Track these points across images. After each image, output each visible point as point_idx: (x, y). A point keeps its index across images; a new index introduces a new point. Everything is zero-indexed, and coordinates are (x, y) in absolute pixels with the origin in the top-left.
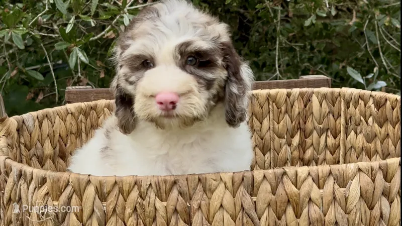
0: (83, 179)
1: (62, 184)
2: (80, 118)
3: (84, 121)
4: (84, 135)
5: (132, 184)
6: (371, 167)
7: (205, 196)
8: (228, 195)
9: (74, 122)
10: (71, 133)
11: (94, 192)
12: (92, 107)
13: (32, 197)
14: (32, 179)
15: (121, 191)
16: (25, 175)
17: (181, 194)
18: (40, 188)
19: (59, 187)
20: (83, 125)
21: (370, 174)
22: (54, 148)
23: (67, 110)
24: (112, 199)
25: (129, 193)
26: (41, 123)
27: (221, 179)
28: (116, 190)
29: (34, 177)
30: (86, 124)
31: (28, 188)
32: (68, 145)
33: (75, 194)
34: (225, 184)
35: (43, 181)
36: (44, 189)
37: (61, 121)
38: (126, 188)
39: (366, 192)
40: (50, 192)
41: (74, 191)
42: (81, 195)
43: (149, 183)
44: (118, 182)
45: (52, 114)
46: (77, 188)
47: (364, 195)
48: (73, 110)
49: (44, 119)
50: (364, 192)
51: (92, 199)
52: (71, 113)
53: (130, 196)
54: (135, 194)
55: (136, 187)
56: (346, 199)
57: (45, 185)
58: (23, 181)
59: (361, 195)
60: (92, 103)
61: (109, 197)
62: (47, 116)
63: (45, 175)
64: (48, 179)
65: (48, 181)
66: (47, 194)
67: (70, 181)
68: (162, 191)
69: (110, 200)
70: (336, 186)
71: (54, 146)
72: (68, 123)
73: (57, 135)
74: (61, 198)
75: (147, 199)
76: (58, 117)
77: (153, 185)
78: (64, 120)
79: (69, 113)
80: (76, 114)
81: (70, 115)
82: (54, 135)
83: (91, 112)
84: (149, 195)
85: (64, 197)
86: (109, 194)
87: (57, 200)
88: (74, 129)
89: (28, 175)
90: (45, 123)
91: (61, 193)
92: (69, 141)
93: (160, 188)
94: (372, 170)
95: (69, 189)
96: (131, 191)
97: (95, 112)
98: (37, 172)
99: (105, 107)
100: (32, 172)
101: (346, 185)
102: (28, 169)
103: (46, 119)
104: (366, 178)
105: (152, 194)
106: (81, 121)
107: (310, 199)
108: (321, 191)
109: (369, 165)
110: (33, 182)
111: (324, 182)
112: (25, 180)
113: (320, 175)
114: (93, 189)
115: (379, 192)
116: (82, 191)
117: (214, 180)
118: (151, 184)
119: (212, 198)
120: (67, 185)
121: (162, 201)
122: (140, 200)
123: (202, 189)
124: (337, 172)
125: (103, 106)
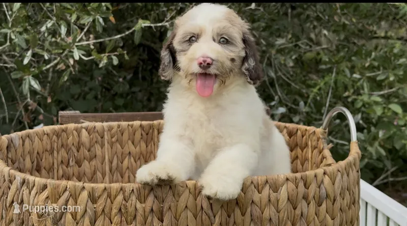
0: (79, 186)
1: (61, 189)
2: (53, 139)
3: (56, 140)
4: (55, 152)
5: (119, 190)
6: (296, 177)
7: (174, 199)
8: (191, 198)
9: (49, 142)
10: (46, 151)
11: (87, 197)
12: (63, 130)
13: (34, 200)
14: (34, 185)
15: (109, 196)
16: (28, 183)
17: (156, 198)
18: (41, 193)
19: (58, 192)
20: (56, 144)
21: (294, 182)
22: (32, 163)
23: (44, 131)
24: (101, 202)
25: (116, 196)
26: (24, 141)
27: (187, 186)
28: (105, 195)
29: (36, 184)
30: (58, 143)
31: (30, 193)
32: (43, 160)
33: (71, 198)
34: (189, 190)
35: (45, 187)
36: (45, 194)
37: (39, 140)
38: (113, 193)
39: (292, 196)
40: (50, 196)
41: (71, 195)
42: (76, 198)
43: (132, 189)
44: (107, 188)
45: (32, 134)
46: (73, 193)
47: (290, 199)
48: (49, 132)
49: (26, 138)
50: (290, 197)
51: (85, 202)
52: (47, 134)
53: (117, 199)
54: (120, 197)
55: (121, 192)
56: (278, 201)
57: (46, 190)
58: (26, 187)
59: (288, 199)
60: (63, 126)
61: (99, 200)
62: (28, 136)
63: (46, 182)
64: (48, 186)
65: (48, 187)
66: (47, 198)
67: (68, 187)
68: (141, 195)
69: (100, 203)
70: (271, 191)
71: (33, 161)
72: (44, 142)
73: (36, 152)
74: (59, 200)
75: (130, 202)
76: (37, 137)
77: (135, 190)
78: (41, 140)
79: (45, 134)
80: (51, 135)
81: (46, 136)
82: (33, 152)
83: (63, 134)
84: (131, 199)
85: (62, 200)
86: (99, 198)
87: (56, 202)
88: (49, 147)
89: (30, 183)
90: (27, 141)
91: (60, 197)
92: (44, 157)
93: (140, 193)
94: (296, 180)
95: (67, 193)
96: (118, 195)
97: (65, 134)
98: (39, 180)
99: (74, 130)
100: (34, 180)
101: (278, 191)
102: (31, 178)
103: (28, 138)
104: (291, 185)
105: (134, 198)
106: (54, 141)
107: (253, 201)
108: (260, 195)
109: (294, 176)
110: (35, 188)
111: (263, 188)
112: (27, 187)
113: (260, 183)
114: (87, 194)
115: (300, 196)
116: (77, 195)
117: (182, 187)
118: (133, 190)
119: (180, 201)
120: (66, 190)
121: (141, 203)
122: (124, 202)
123: (172, 194)
124: (272, 181)
125: (73, 129)
